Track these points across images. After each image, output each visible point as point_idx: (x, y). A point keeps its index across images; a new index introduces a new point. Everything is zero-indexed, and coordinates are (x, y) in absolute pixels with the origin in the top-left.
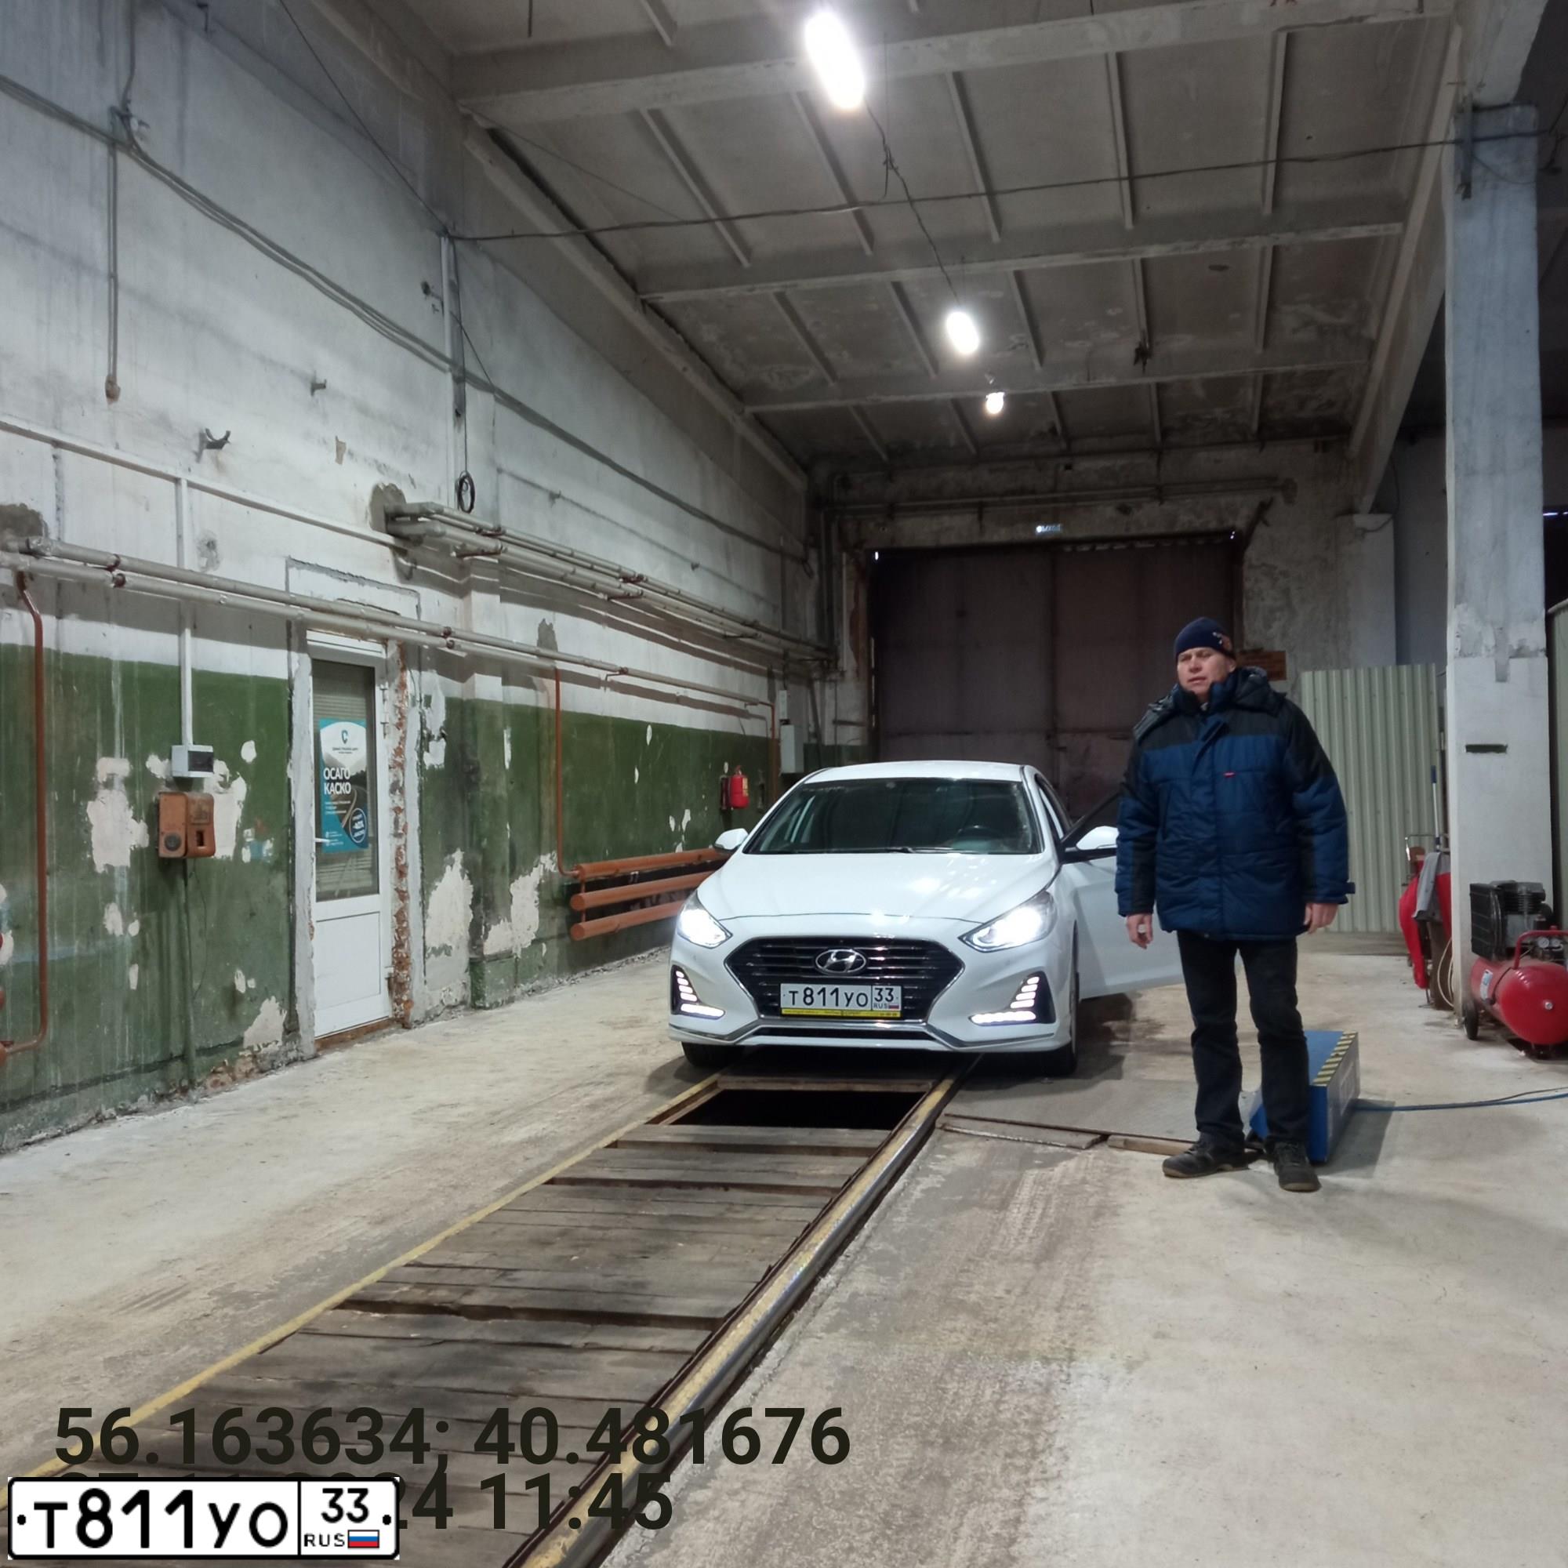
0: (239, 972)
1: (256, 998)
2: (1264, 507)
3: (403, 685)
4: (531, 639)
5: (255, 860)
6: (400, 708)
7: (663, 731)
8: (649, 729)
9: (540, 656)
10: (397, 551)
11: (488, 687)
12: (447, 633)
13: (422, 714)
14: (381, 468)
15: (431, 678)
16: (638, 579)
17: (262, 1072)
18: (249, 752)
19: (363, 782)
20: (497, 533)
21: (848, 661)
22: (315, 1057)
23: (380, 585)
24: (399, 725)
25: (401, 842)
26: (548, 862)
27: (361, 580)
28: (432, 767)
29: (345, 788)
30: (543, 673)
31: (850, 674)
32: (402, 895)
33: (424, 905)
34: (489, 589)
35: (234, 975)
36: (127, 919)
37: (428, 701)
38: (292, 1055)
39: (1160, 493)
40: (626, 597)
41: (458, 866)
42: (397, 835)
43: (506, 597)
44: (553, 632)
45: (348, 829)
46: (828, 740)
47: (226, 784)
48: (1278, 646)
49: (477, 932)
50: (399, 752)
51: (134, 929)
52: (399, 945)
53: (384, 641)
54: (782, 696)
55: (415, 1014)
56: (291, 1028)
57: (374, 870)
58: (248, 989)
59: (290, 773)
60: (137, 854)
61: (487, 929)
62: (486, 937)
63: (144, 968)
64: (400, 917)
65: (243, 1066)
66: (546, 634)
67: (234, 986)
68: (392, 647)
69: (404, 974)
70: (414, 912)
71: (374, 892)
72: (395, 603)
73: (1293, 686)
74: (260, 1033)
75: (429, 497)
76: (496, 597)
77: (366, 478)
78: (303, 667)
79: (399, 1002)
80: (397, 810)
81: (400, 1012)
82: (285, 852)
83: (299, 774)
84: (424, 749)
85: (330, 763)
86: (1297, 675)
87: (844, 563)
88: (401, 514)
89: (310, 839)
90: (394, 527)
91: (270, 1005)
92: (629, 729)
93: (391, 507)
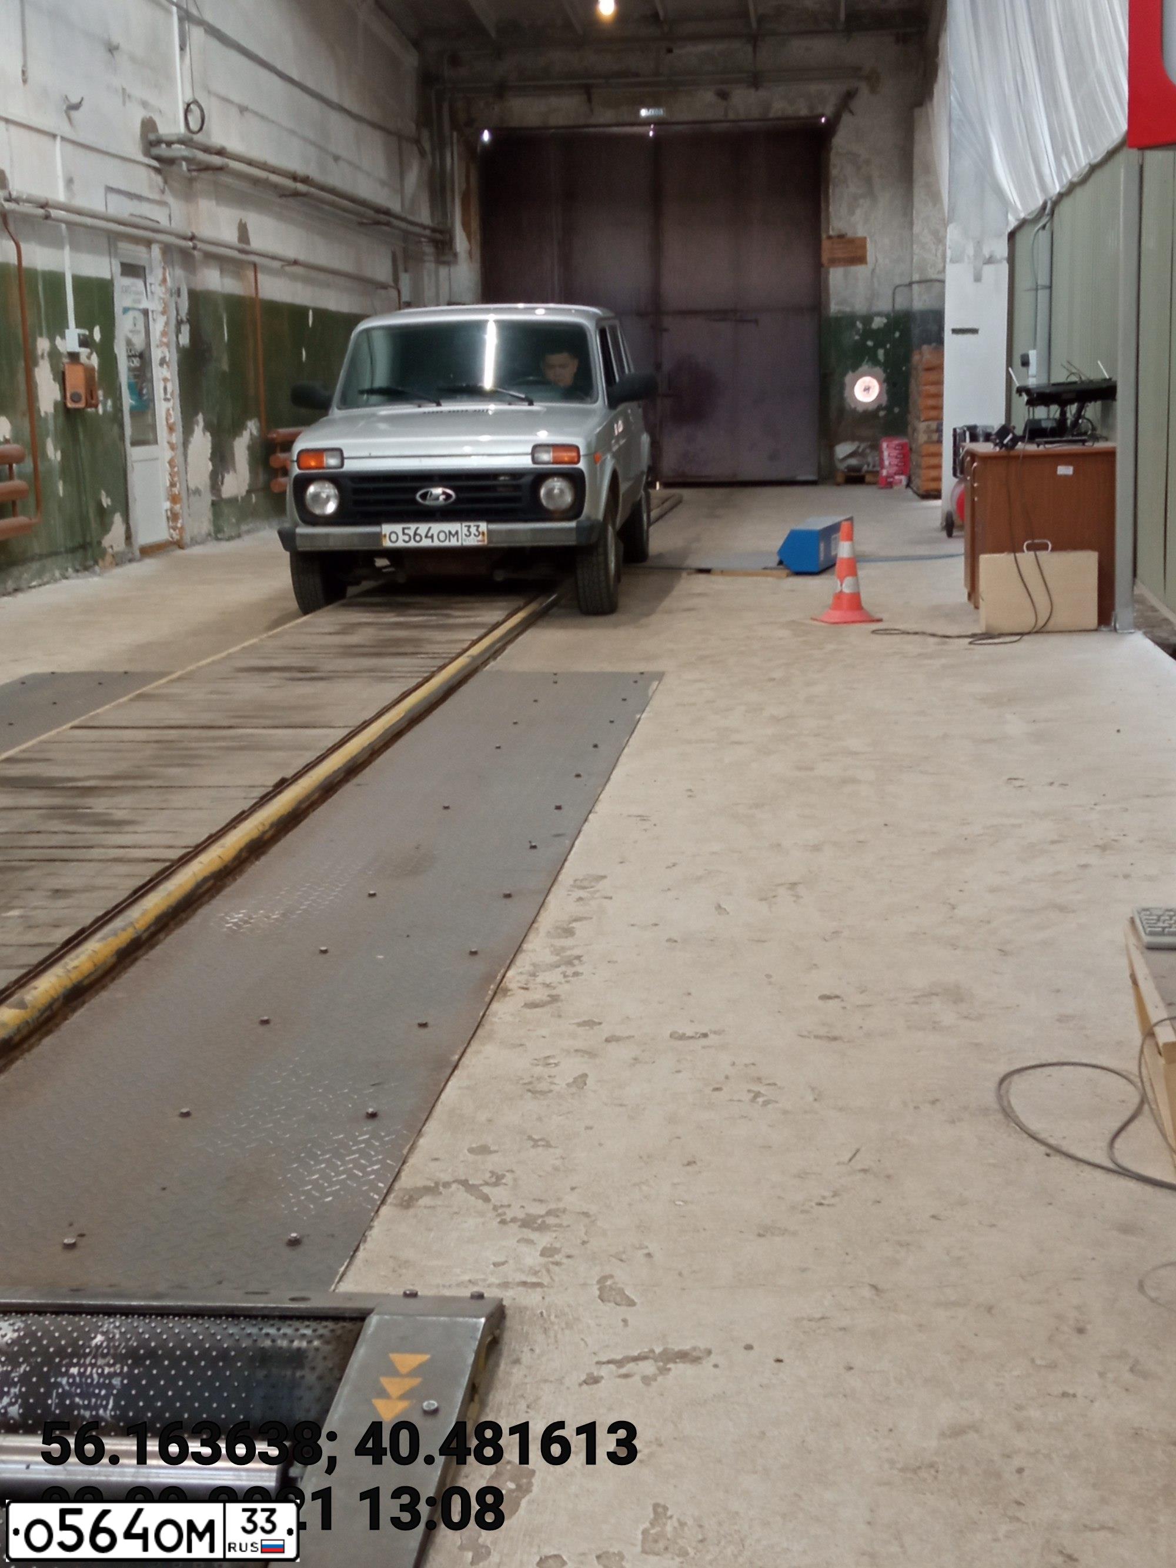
0: (103, 493)
1: (112, 511)
2: (848, 96)
3: (164, 280)
4: (230, 235)
5: (105, 411)
6: (163, 299)
7: (320, 315)
8: (311, 313)
9: (242, 251)
10: (158, 171)
11: (213, 280)
12: (192, 238)
13: (176, 303)
14: (145, 104)
15: (179, 272)
16: (306, 180)
17: (117, 564)
18: (97, 335)
19: (143, 357)
20: (221, 152)
21: (461, 243)
22: (140, 560)
23: (148, 200)
24: (163, 313)
25: (170, 404)
26: (252, 427)
27: (139, 198)
28: (183, 347)
29: (136, 362)
30: (243, 265)
31: (463, 256)
32: (172, 447)
33: (185, 455)
34: (209, 196)
35: (100, 493)
36: (56, 449)
37: (179, 292)
38: (130, 556)
39: (756, 80)
40: (296, 194)
41: (201, 424)
42: (166, 400)
43: (220, 202)
44: (247, 229)
45: (141, 395)
47: (89, 357)
48: (861, 233)
49: (215, 482)
50: (164, 334)
51: (59, 455)
52: (173, 485)
53: (148, 243)
54: (405, 279)
55: (187, 538)
56: (129, 537)
57: (153, 427)
58: (108, 505)
59: (116, 350)
60: (57, 404)
61: (223, 478)
62: (222, 483)
63: (65, 482)
64: (172, 463)
65: (108, 559)
66: (243, 231)
67: (101, 501)
68: (156, 250)
69: (177, 507)
70: (180, 460)
71: (156, 442)
72: (159, 216)
73: (873, 270)
74: (114, 538)
75: (171, 126)
76: (214, 203)
77: (137, 116)
78: (117, 269)
79: (174, 529)
80: (165, 380)
81: (176, 536)
82: (118, 408)
83: (120, 351)
84: (178, 331)
85: (129, 343)
86: (877, 261)
87: (455, 141)
88: (158, 142)
89: (128, 401)
90: (155, 151)
91: (118, 518)
92: (298, 313)
93: (152, 137)
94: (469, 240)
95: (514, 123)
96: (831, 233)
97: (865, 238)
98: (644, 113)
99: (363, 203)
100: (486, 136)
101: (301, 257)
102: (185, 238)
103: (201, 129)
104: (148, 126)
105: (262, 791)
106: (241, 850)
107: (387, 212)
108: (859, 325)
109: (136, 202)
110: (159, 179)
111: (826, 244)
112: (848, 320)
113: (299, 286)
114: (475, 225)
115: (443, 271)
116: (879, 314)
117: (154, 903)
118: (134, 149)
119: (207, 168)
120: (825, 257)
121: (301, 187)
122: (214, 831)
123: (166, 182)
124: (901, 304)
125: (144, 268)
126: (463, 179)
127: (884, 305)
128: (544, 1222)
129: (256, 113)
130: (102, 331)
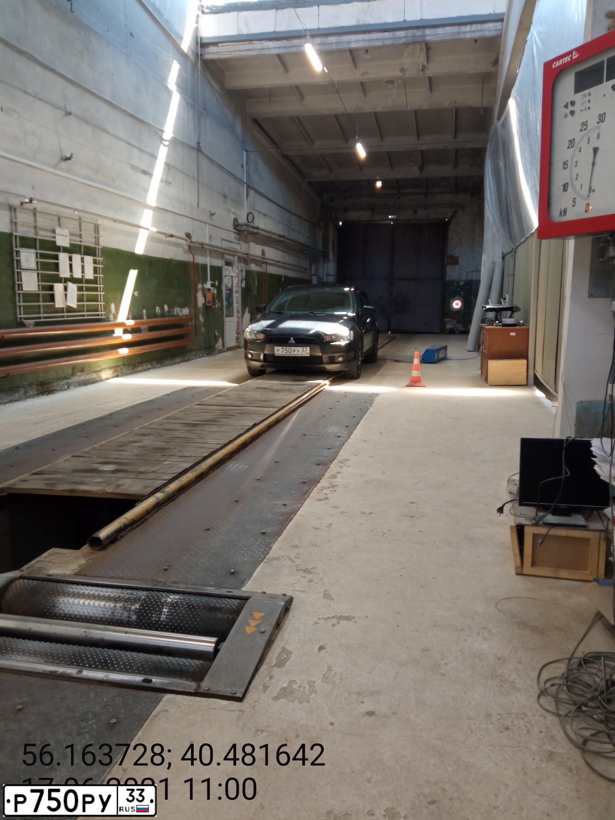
0: (216, 331)
1: (219, 338)
2: (455, 213)
3: (238, 267)
4: (259, 253)
5: (218, 306)
6: (238, 273)
7: (286, 278)
8: (283, 277)
9: (262, 258)
10: (238, 234)
11: (253, 267)
12: (247, 254)
13: (242, 274)
14: (235, 214)
15: (243, 265)
16: (283, 237)
17: (219, 353)
18: (217, 283)
19: (231, 290)
20: (257, 228)
21: (331, 256)
22: (227, 352)
23: (235, 243)
24: (237, 277)
25: (238, 305)
27: (232, 242)
28: (243, 287)
29: (228, 292)
30: (263, 262)
31: (332, 260)
32: (238, 318)
33: (242, 320)
34: (253, 242)
36: (202, 318)
37: (242, 271)
38: (224, 350)
39: (426, 207)
40: (280, 241)
41: (248, 311)
42: (237, 303)
43: (256, 244)
45: (229, 302)
46: (325, 280)
47: (214, 290)
48: (457, 255)
50: (237, 283)
51: (203, 320)
52: (238, 329)
53: (234, 256)
54: (313, 267)
55: (241, 345)
56: (223, 345)
57: (233, 311)
58: (217, 335)
59: (222, 288)
60: (203, 304)
63: (204, 328)
64: (238, 322)
65: (217, 351)
66: (263, 252)
67: (215, 334)
68: (236, 258)
69: (239, 336)
70: (240, 322)
71: (233, 316)
72: (237, 247)
73: (461, 267)
74: (219, 345)
75: (242, 220)
76: (254, 244)
77: (232, 217)
78: (224, 263)
79: (238, 342)
80: (237, 297)
81: (238, 344)
82: (222, 306)
83: (224, 288)
84: (242, 282)
85: (226, 286)
86: (462, 264)
87: (331, 225)
88: (238, 225)
89: (225, 303)
90: (237, 228)
91: (220, 339)
92: (279, 277)
93: (236, 224)
94: (334, 255)
95: (349, 220)
96: (448, 255)
97: (459, 257)
98: (390, 217)
99: (301, 244)
100: (341, 223)
101: (281, 260)
102: (244, 254)
103: (253, 221)
104: (236, 220)
105: (247, 427)
106: (239, 446)
107: (308, 247)
108: (456, 284)
109: (230, 243)
110: (238, 236)
111: (446, 258)
112: (452, 282)
113: (280, 269)
114: (336, 251)
115: (325, 265)
116: (462, 281)
117: (209, 462)
118: (231, 227)
119: (252, 233)
120: (445, 262)
121: (282, 239)
122: (231, 439)
123: (240, 237)
124: (469, 277)
125: (232, 263)
126: (333, 237)
127: (464, 278)
128: (310, 571)
129: (269, 216)
130: (218, 282)
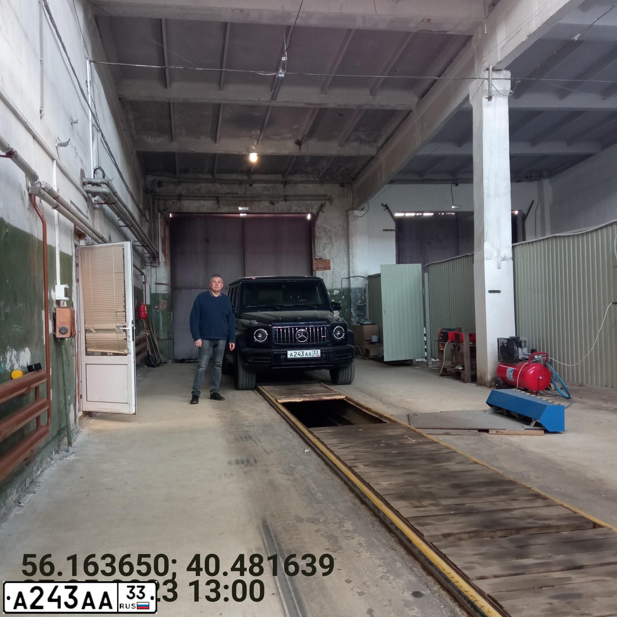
2: (322, 206)
21: (162, 258)
27: (80, 212)
31: (163, 264)
34: (101, 219)
39: (286, 198)
44: (111, 240)
46: (153, 291)
48: (328, 258)
73: (333, 272)
76: (103, 222)
86: (334, 268)
87: (159, 217)
94: (165, 257)
95: (185, 211)
96: (316, 258)
97: (330, 260)
98: (240, 208)
100: (171, 216)
104: (82, 173)
108: (328, 293)
111: (314, 262)
114: (168, 251)
115: (153, 270)
116: (336, 289)
120: (314, 268)
124: (345, 286)
126: (163, 232)
127: (339, 286)
